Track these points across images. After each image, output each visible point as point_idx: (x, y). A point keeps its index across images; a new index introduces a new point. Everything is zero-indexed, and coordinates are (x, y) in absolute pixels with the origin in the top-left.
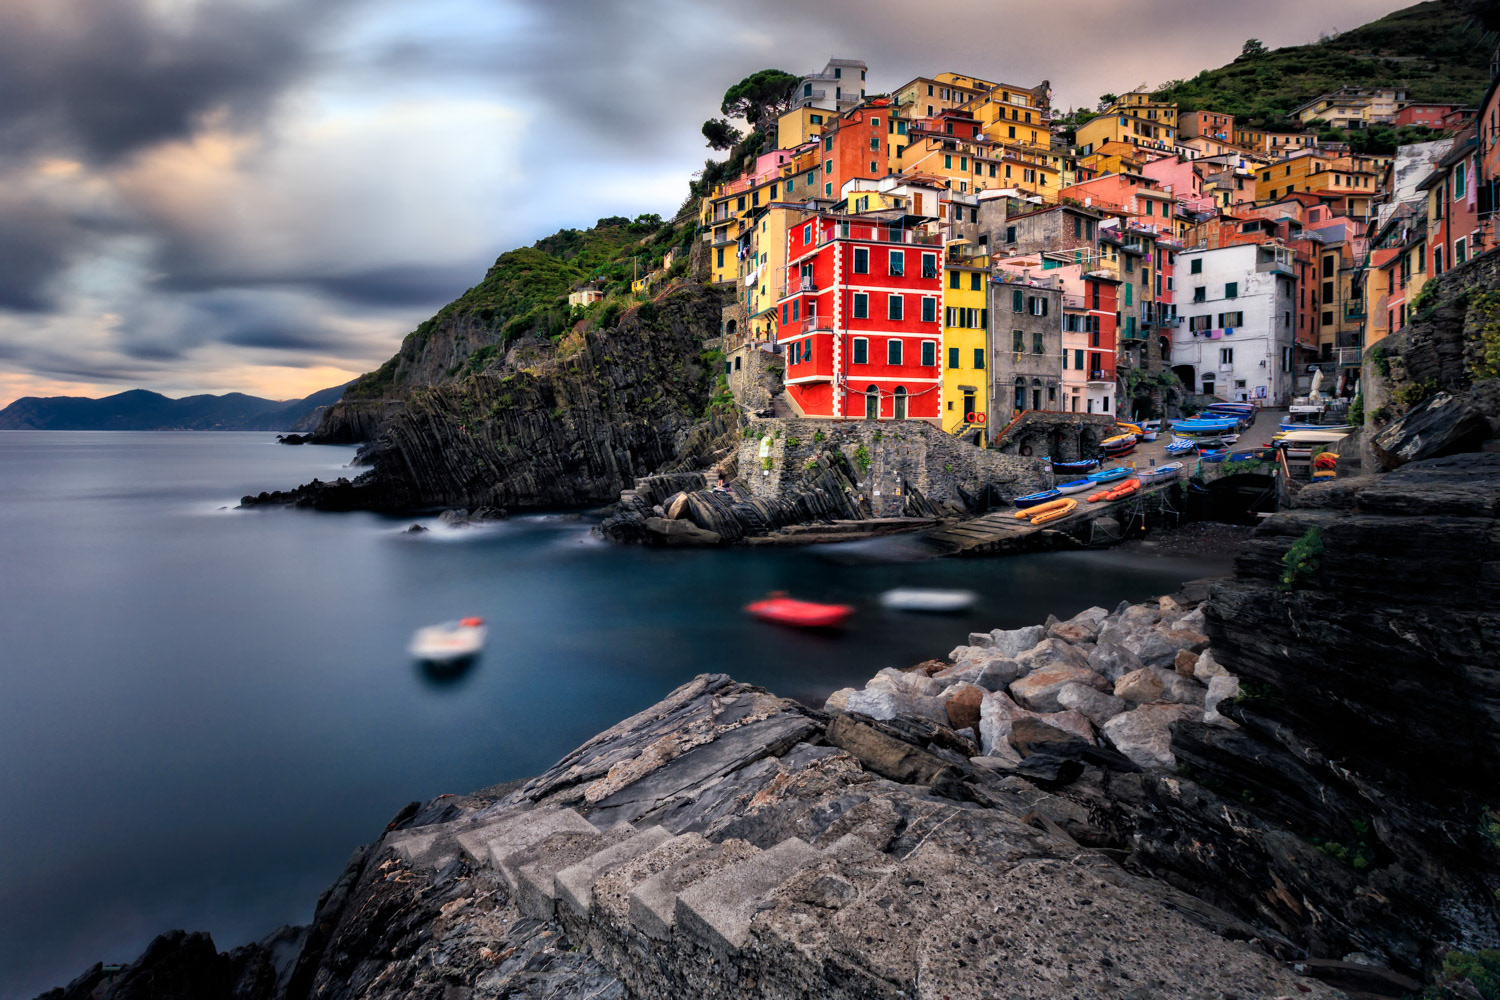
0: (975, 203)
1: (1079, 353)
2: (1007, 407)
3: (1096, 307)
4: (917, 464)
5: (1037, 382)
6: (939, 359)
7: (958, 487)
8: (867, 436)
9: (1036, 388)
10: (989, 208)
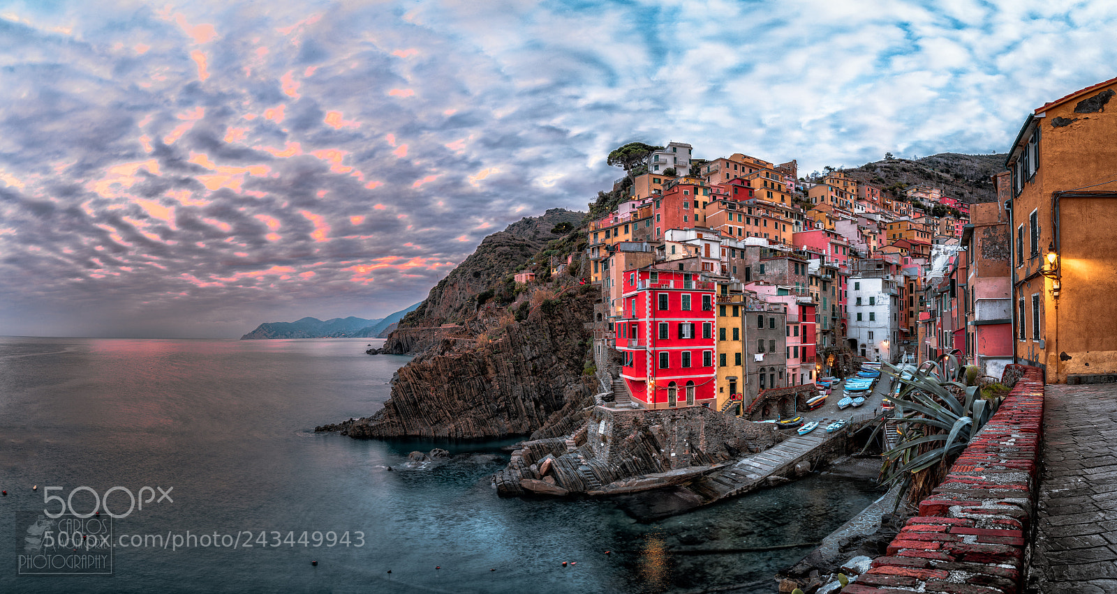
0: (743, 247)
1: (796, 348)
2: (755, 387)
3: (804, 319)
4: (699, 433)
5: (772, 369)
6: (714, 361)
7: (725, 444)
8: (666, 421)
9: (772, 373)
10: (751, 251)
